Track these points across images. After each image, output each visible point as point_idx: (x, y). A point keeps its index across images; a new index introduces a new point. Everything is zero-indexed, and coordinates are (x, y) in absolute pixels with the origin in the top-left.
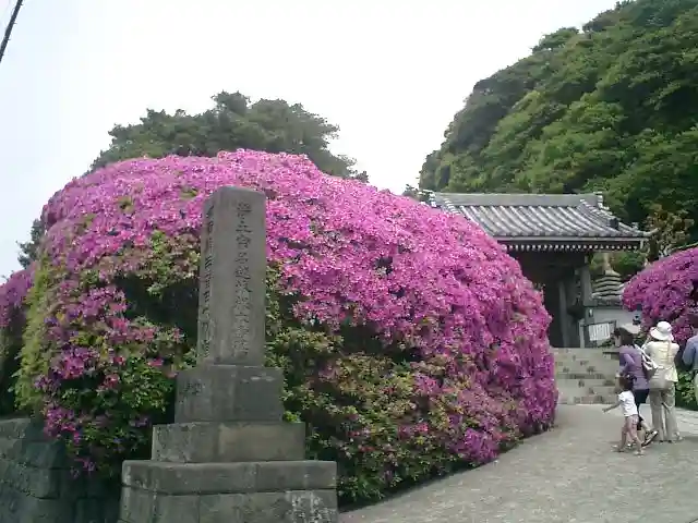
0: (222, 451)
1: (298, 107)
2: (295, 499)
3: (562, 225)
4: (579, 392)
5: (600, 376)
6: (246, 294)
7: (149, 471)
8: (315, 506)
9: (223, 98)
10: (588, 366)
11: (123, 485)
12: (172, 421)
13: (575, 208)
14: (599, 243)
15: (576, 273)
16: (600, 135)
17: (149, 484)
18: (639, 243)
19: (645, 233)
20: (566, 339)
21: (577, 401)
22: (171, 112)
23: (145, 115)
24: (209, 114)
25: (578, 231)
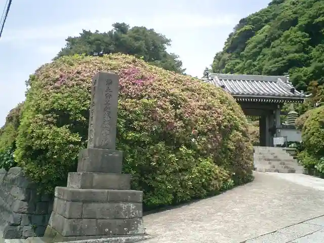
0: (94, 185)
1: (152, 30)
2: (124, 206)
3: (268, 90)
4: (268, 167)
5: (279, 160)
6: (109, 119)
7: (64, 191)
8: (132, 209)
9: (117, 26)
10: (275, 155)
11: (54, 197)
12: (76, 171)
13: (275, 82)
14: (285, 99)
15: (274, 112)
16: (296, 47)
17: (63, 196)
18: (303, 100)
19: (307, 96)
20: (267, 142)
21: (266, 171)
22: (93, 31)
23: (82, 32)
24: (110, 33)
25: (275, 93)
